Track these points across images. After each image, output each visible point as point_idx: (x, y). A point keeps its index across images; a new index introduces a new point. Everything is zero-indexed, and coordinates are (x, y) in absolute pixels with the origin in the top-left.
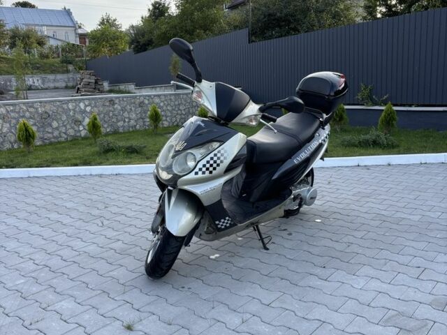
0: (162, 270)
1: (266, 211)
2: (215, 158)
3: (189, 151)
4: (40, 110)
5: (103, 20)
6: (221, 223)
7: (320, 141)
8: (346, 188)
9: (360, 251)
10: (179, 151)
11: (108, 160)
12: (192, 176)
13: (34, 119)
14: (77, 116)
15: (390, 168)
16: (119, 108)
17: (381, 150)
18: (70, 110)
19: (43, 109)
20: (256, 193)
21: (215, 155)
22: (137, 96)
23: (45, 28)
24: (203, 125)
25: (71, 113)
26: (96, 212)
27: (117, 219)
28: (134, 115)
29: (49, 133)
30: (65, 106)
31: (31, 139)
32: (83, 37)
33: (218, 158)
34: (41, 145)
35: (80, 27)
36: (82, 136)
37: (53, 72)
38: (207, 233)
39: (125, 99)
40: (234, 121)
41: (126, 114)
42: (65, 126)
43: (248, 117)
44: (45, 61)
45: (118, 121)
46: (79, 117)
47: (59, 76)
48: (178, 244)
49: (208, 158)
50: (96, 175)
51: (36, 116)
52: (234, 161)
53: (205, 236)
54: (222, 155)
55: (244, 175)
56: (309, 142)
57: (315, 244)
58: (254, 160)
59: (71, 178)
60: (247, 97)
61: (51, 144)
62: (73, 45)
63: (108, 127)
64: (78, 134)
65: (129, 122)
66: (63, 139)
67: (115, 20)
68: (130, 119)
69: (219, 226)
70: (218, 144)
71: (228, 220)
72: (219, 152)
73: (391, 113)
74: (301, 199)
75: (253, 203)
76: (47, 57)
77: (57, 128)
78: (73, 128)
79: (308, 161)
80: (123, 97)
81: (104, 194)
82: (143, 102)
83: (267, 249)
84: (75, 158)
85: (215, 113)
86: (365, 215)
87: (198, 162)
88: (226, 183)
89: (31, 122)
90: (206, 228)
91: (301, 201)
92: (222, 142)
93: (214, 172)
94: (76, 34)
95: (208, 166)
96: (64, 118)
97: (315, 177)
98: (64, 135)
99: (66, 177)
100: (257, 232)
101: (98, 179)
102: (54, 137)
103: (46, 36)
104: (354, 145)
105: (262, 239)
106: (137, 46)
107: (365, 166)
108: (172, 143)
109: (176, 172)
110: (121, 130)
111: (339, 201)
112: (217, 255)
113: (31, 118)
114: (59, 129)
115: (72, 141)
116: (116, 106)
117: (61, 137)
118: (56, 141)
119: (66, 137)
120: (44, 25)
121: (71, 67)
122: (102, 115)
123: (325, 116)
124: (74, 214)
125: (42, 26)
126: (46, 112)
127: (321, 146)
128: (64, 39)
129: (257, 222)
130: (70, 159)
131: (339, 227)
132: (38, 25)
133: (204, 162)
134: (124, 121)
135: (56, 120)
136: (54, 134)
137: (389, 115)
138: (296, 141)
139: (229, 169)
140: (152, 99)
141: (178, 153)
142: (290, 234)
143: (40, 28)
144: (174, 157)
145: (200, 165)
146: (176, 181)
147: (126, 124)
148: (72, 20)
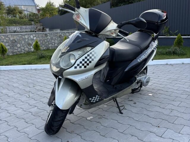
0: (54, 131)
1: (121, 90)
2: (88, 58)
3: (71, 53)
4: (11, 39)
5: (48, 3)
6: (93, 99)
7: (153, 49)
8: (163, 76)
9: (179, 115)
10: (64, 53)
11: (41, 62)
12: (72, 69)
13: (8, 43)
14: (29, 41)
15: (184, 65)
16: (50, 38)
17: (177, 56)
18: (26, 39)
19: (13, 38)
20: (115, 79)
21: (88, 55)
22: (58, 32)
23: (23, 7)
24: (80, 36)
25: (27, 40)
26: (28, 89)
27: (39, 93)
28: (57, 42)
29: (16, 50)
30: (23, 37)
31: (5, 52)
32: (39, 10)
33: (91, 58)
34: (12, 55)
35: (38, 6)
36: (32, 51)
37: (25, 25)
38: (85, 104)
39: (52, 34)
40: (101, 33)
41: (53, 41)
42: (24, 46)
43: (110, 31)
44: (22, 20)
45: (49, 44)
46: (30, 42)
47: (28, 27)
48: (64, 114)
49: (83, 57)
50: (34, 69)
51: (9, 41)
52: (100, 60)
53: (84, 106)
54: (93, 55)
55: (108, 69)
56: (146, 49)
57: (150, 110)
58: (114, 60)
59: (21, 71)
60: (109, 18)
61: (17, 54)
62: (34, 13)
63: (44, 47)
64: (30, 50)
65: (54, 45)
66: (23, 53)
67: (53, 3)
68: (55, 43)
69: (92, 101)
70: (90, 48)
71: (98, 97)
72: (91, 53)
73: (180, 39)
74: (141, 83)
75: (113, 86)
76: (23, 18)
77: (20, 47)
78: (27, 47)
79: (146, 60)
80: (51, 33)
81: (35, 79)
82: (61, 35)
83: (122, 113)
84: (25, 61)
85: (89, 27)
86: (177, 91)
87: (77, 60)
88: (95, 74)
89: (7, 44)
90: (84, 101)
91: (141, 84)
92: (93, 47)
93: (87, 67)
94: (36, 9)
95: (83, 62)
96: (23, 42)
97: (148, 70)
98: (23, 51)
99: (19, 70)
100: (115, 102)
101: (34, 71)
102: (18, 52)
103: (23, 10)
104: (164, 54)
105: (118, 107)
106: (61, 13)
107: (171, 64)
108: (60, 48)
109: (62, 67)
110: (51, 48)
111: (160, 83)
112: (92, 117)
113: (7, 42)
114: (21, 48)
115: (27, 53)
116: (48, 37)
117: (22, 51)
118: (19, 53)
119: (24, 51)
120: (22, 5)
121: (33, 23)
122: (42, 41)
123: (155, 35)
124: (16, 90)
125: (21, 5)
126: (14, 40)
127: (153, 51)
128: (31, 11)
129: (116, 97)
130: (23, 62)
131: (163, 99)
132: (20, 5)
133: (81, 60)
134: (52, 44)
135: (19, 43)
136: (18, 50)
137: (179, 39)
138: (139, 48)
139: (98, 65)
140: (65, 34)
141: (63, 54)
142: (135, 103)
143: (21, 6)
144: (61, 57)
145: (78, 62)
146: (62, 73)
147: (53, 45)
148: (34, 3)
